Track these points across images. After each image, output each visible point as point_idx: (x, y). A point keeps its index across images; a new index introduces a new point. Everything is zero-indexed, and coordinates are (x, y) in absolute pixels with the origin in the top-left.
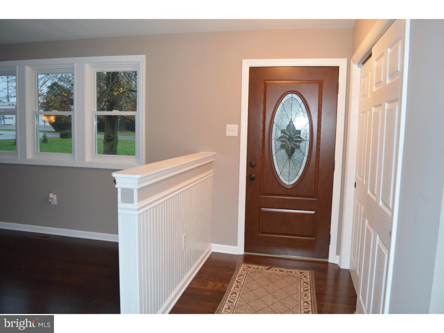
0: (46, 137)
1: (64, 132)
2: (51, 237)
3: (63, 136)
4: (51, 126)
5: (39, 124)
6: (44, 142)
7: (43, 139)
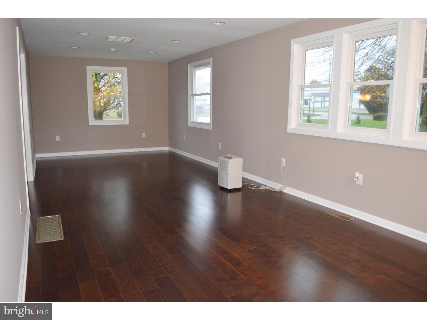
0: (360, 119)
1: (377, 114)
2: (351, 219)
3: (376, 118)
4: (366, 109)
5: (352, 107)
6: (357, 123)
7: (357, 120)
